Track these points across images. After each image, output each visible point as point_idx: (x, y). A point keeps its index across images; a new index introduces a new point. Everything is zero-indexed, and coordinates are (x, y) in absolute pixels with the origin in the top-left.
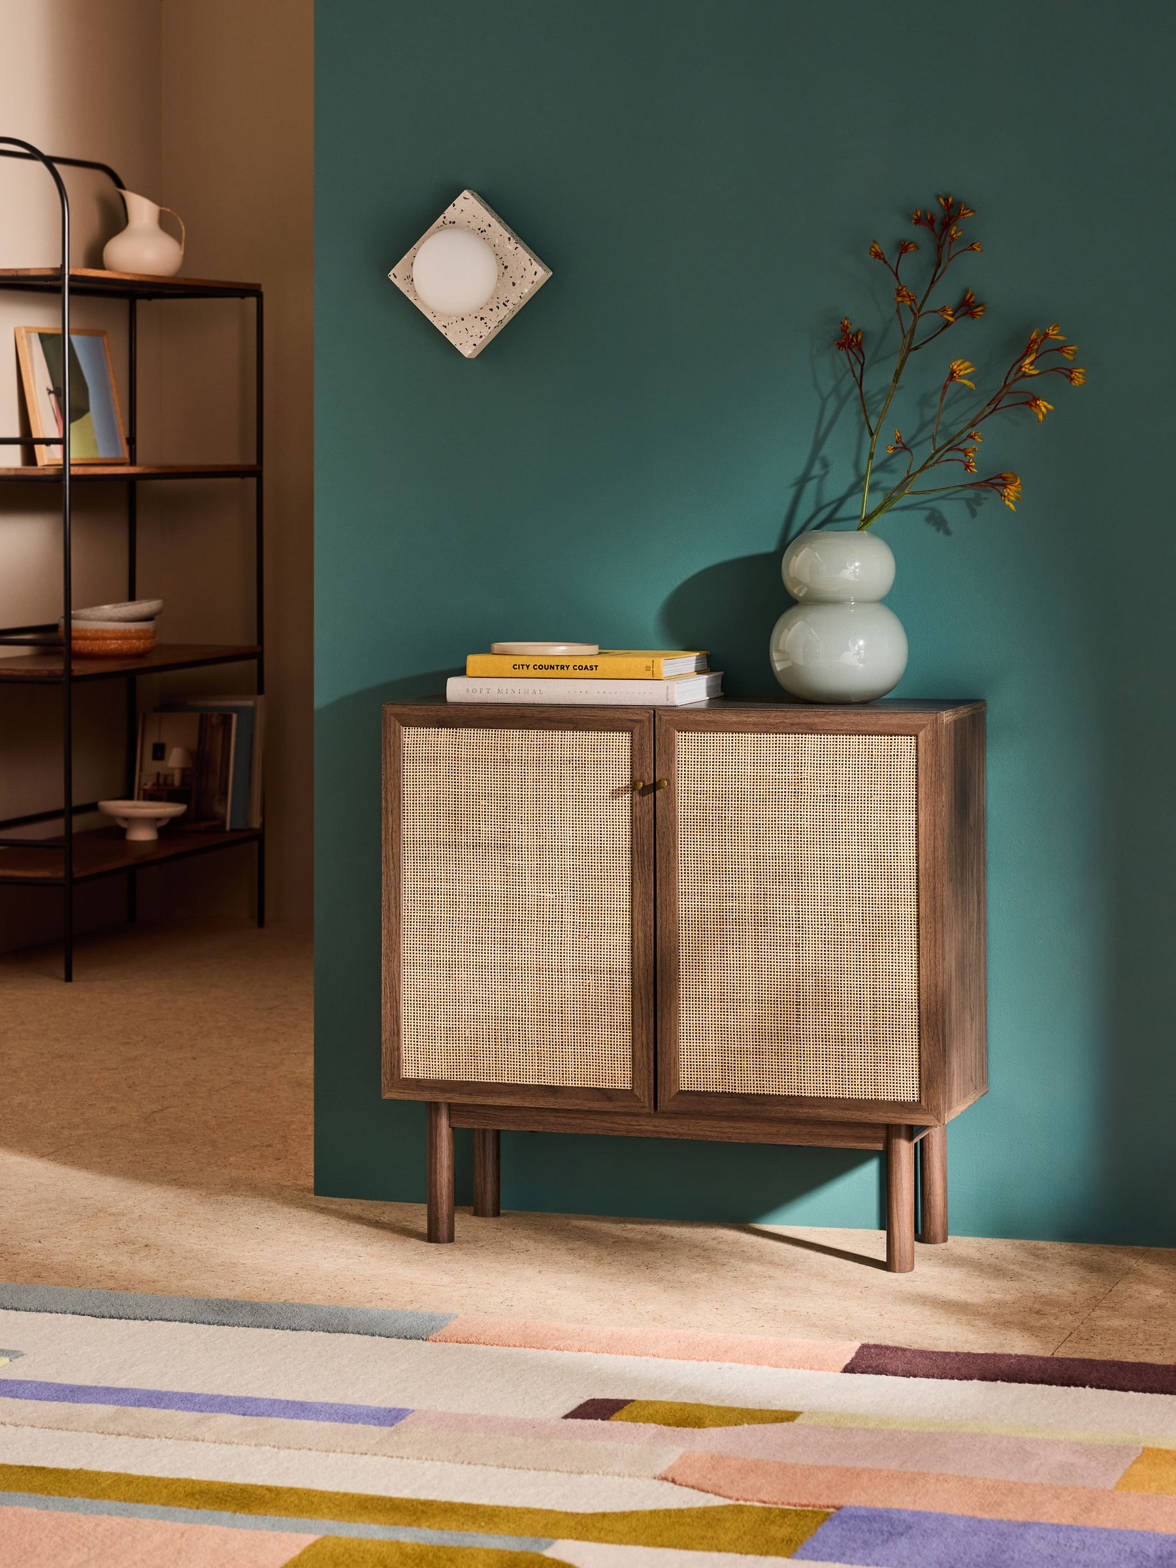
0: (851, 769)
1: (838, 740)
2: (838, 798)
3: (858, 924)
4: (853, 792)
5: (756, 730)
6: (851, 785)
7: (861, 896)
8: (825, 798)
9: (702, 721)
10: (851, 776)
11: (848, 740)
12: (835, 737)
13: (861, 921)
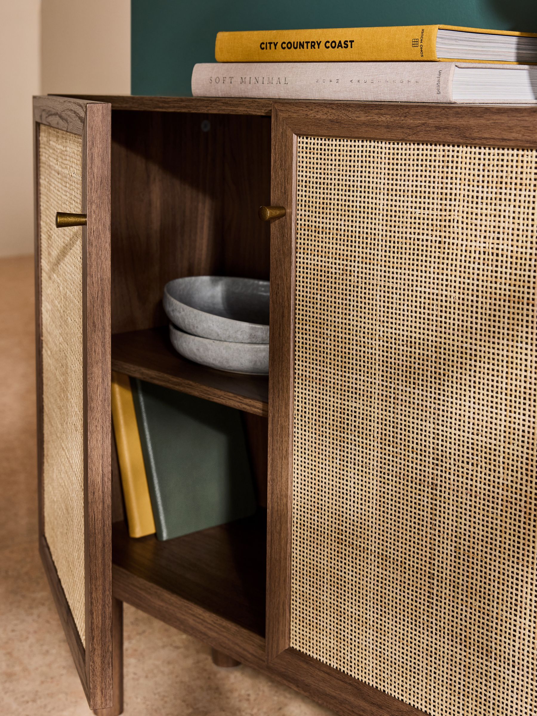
0: (522, 210)
1: (505, 158)
2: (500, 258)
3: (519, 476)
4: (524, 250)
5: (389, 136)
6: (520, 238)
7: (526, 429)
8: (482, 256)
9: (324, 120)
10: (521, 221)
11: (520, 158)
12: (501, 151)
13: (524, 471)
